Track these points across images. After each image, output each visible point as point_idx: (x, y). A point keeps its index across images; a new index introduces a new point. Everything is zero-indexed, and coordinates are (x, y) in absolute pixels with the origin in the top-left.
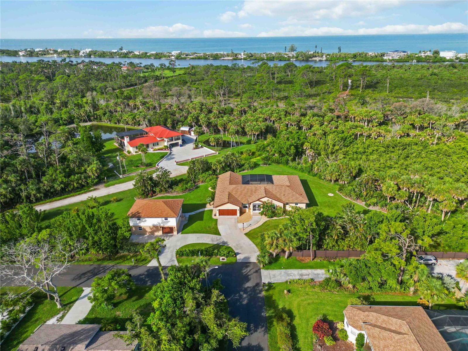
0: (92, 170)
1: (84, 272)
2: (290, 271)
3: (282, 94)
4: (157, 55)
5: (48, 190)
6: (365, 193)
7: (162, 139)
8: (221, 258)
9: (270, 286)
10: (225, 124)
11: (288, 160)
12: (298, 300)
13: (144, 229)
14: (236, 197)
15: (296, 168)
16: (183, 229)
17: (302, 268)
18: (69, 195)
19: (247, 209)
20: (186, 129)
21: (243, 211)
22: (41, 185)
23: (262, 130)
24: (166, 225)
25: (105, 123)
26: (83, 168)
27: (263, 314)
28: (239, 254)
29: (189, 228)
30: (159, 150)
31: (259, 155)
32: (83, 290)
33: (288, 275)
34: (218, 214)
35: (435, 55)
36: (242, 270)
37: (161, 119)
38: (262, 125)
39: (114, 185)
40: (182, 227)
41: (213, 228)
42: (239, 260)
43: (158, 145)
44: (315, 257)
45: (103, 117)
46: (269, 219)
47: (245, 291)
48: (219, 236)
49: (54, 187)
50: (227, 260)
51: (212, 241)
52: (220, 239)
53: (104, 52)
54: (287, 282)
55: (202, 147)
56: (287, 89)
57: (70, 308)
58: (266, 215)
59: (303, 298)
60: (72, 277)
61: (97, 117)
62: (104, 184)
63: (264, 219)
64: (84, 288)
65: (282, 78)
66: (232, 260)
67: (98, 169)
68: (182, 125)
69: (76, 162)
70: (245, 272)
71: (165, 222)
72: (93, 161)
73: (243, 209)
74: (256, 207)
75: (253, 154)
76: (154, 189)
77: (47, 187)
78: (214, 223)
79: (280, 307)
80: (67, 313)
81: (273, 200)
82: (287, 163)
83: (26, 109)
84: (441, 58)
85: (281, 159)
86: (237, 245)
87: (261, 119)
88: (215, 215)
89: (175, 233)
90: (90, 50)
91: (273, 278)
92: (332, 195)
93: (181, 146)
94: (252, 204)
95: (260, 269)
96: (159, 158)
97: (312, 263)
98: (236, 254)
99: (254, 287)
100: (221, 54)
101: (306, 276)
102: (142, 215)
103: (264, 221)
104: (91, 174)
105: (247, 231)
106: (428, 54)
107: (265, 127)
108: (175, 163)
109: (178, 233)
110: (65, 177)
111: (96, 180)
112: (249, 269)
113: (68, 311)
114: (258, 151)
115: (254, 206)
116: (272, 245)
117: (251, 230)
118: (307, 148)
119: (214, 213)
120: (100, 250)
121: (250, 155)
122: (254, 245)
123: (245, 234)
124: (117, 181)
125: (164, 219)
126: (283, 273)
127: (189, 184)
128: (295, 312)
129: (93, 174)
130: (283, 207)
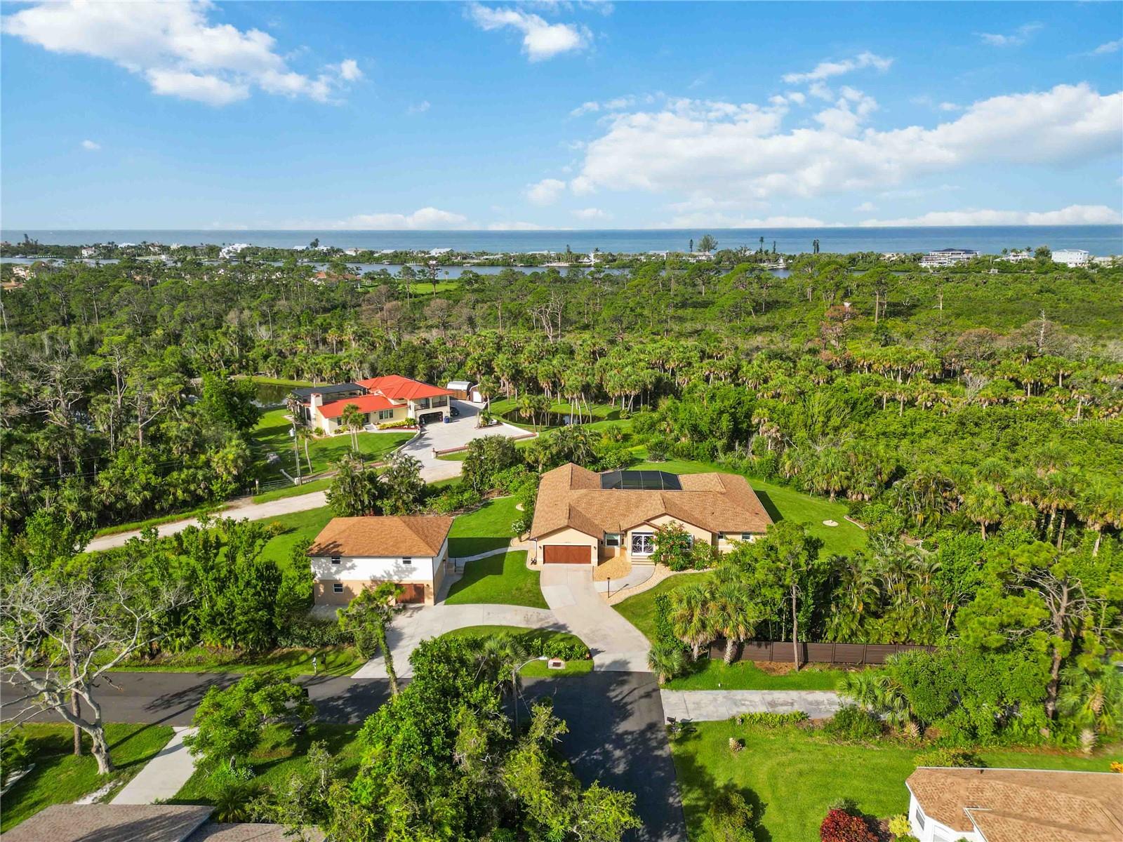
0: (224, 459)
1: (181, 690)
2: (739, 694)
3: (689, 326)
4: (396, 256)
5: (111, 503)
6: (920, 517)
7: (403, 402)
8: (551, 662)
9: (688, 730)
10: (555, 374)
11: (715, 449)
12: (770, 763)
13: (347, 588)
14: (589, 516)
15: (734, 469)
16: (451, 593)
17: (772, 687)
18: (160, 519)
19: (617, 549)
20: (462, 386)
21: (607, 553)
22: (95, 490)
23: (645, 385)
24: (408, 580)
25: (268, 378)
26: (203, 457)
27: (671, 800)
28: (599, 652)
29: (466, 592)
30: (394, 427)
31: (641, 442)
32: (175, 734)
33: (736, 704)
34: (540, 559)
35: (1041, 258)
36: (609, 691)
37: (401, 364)
38: (648, 376)
39: (277, 498)
40: (448, 588)
41: (529, 591)
42: (598, 666)
43: (391, 416)
44: (805, 661)
45: (261, 364)
46: (675, 573)
47: (619, 741)
48: (546, 611)
49: (125, 496)
50: (568, 667)
51: (528, 621)
52: (546, 618)
53: (275, 251)
54: (733, 720)
55: (499, 423)
56: (700, 316)
57: (133, 774)
58: (666, 563)
59: (784, 759)
60: (147, 701)
61: (247, 363)
62: (252, 498)
63: (663, 573)
64: (176, 729)
65: (686, 296)
66: (581, 666)
67: (239, 456)
68: (452, 378)
69: (187, 441)
70: (617, 696)
71: (403, 572)
72: (230, 439)
73: (607, 547)
74: (640, 542)
75: (626, 438)
76: (378, 503)
77: (108, 497)
78: (529, 582)
79: (720, 783)
80: (123, 786)
81: (685, 525)
82: (712, 455)
83: (79, 346)
84: (1056, 264)
85: (697, 448)
86: (593, 632)
87: (642, 364)
88: (534, 562)
89: (429, 601)
90: (244, 246)
91: (694, 710)
92: (835, 524)
93: (448, 421)
94: (629, 533)
95: (657, 690)
96: (392, 445)
97: (798, 676)
98: (592, 653)
99: (643, 733)
100: (543, 255)
101: (785, 708)
102: (345, 550)
103: (663, 578)
104: (220, 470)
105: (617, 599)
106: (1024, 255)
107: (653, 379)
108: (433, 455)
109: (436, 603)
110: (155, 474)
111: (233, 486)
112: (626, 688)
113: (126, 782)
114: (638, 433)
115: (636, 540)
116: (690, 622)
117: (630, 598)
118: (760, 422)
119: (530, 557)
120: (228, 637)
121: (617, 441)
122: (639, 633)
123: (614, 607)
124: (284, 491)
125: (400, 561)
126: (720, 699)
127: (466, 495)
128: (765, 795)
129: (226, 469)
130: (710, 544)
